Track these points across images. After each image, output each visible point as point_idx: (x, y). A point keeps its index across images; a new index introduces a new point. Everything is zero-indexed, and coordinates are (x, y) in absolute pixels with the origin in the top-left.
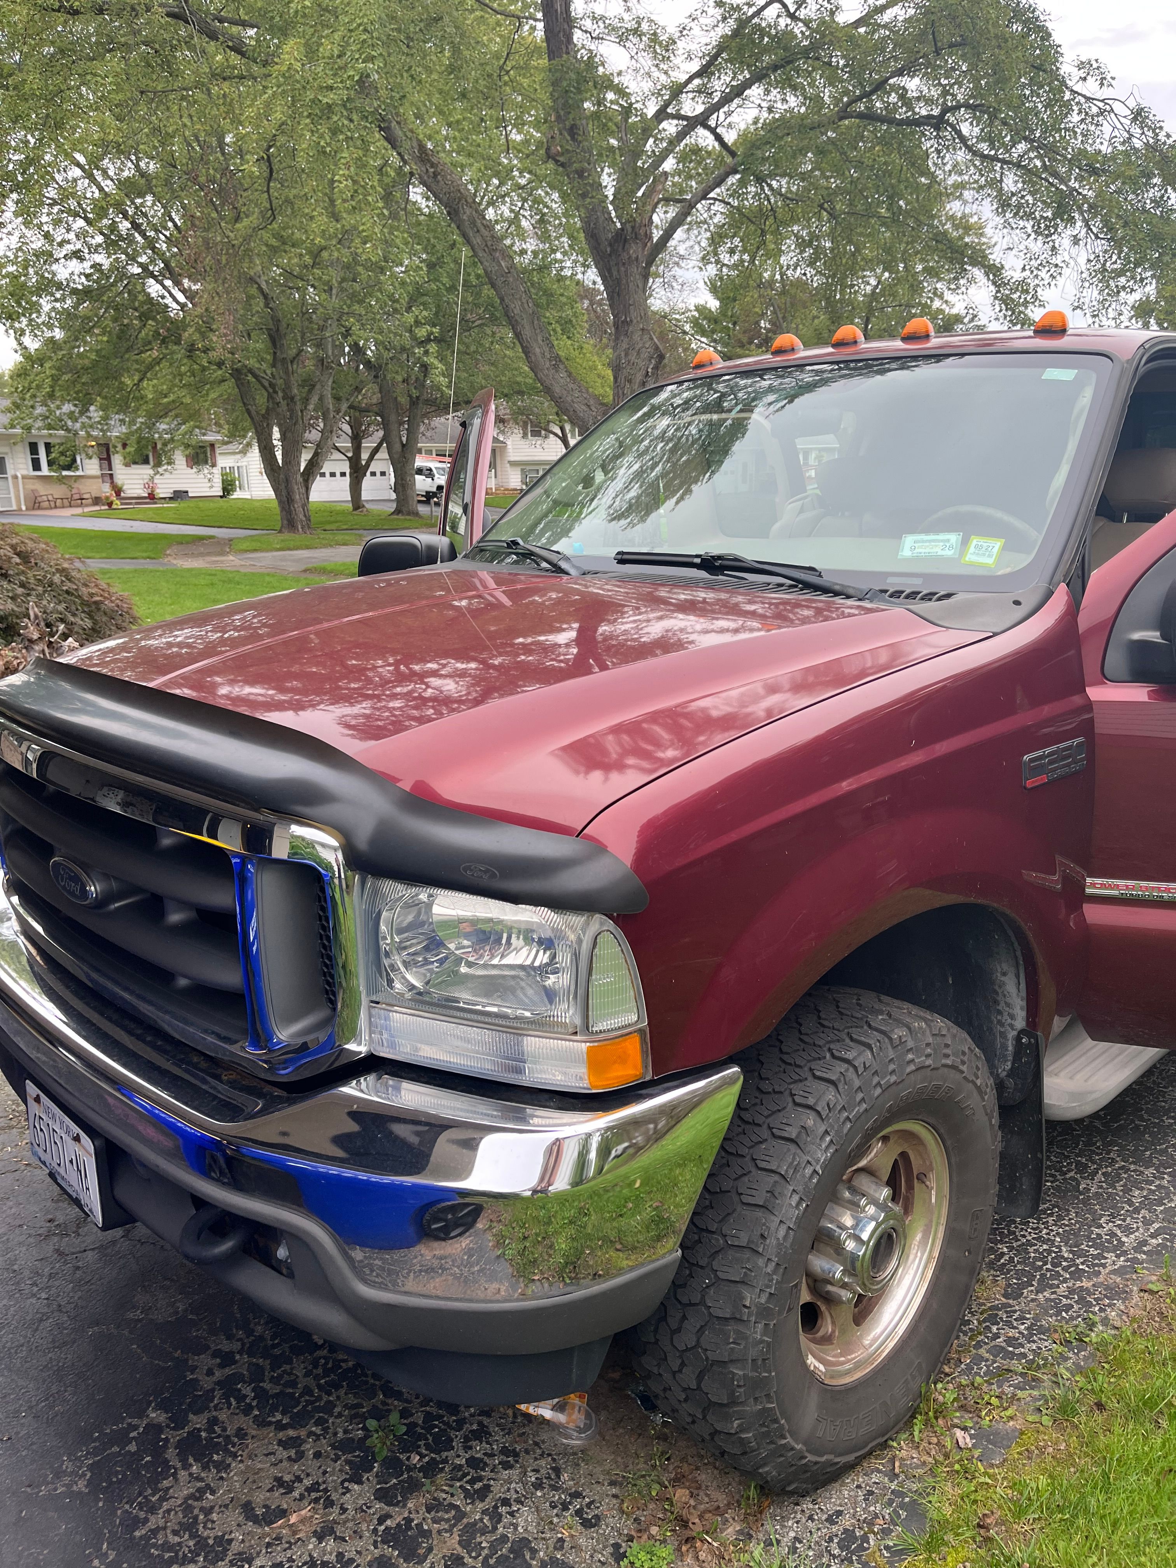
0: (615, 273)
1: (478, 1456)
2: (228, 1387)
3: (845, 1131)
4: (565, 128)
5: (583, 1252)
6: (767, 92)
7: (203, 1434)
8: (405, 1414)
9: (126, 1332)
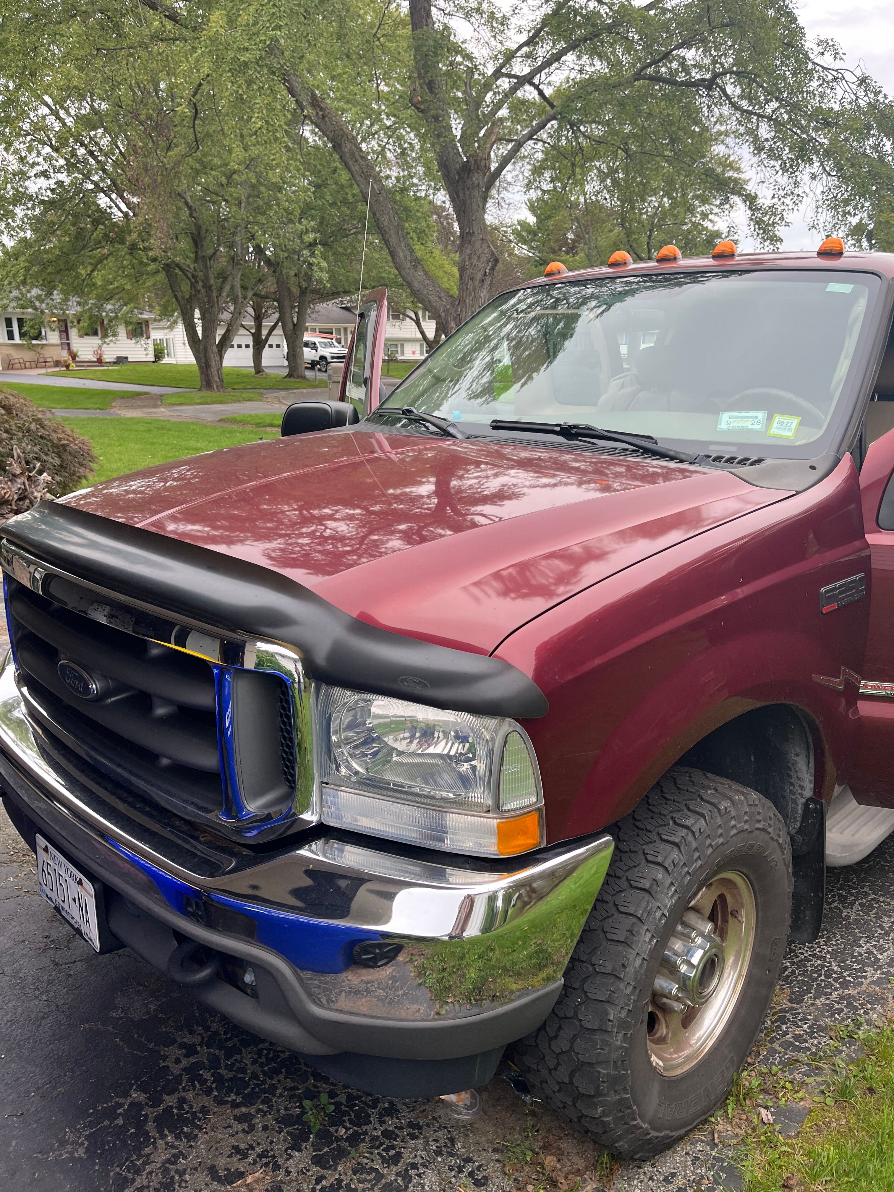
0: (461, 195)
1: (391, 1128)
2: (193, 1072)
3: (686, 883)
4: (424, 83)
5: (487, 980)
6: (579, 58)
7: (175, 1111)
8: (332, 1095)
9: (110, 1028)
